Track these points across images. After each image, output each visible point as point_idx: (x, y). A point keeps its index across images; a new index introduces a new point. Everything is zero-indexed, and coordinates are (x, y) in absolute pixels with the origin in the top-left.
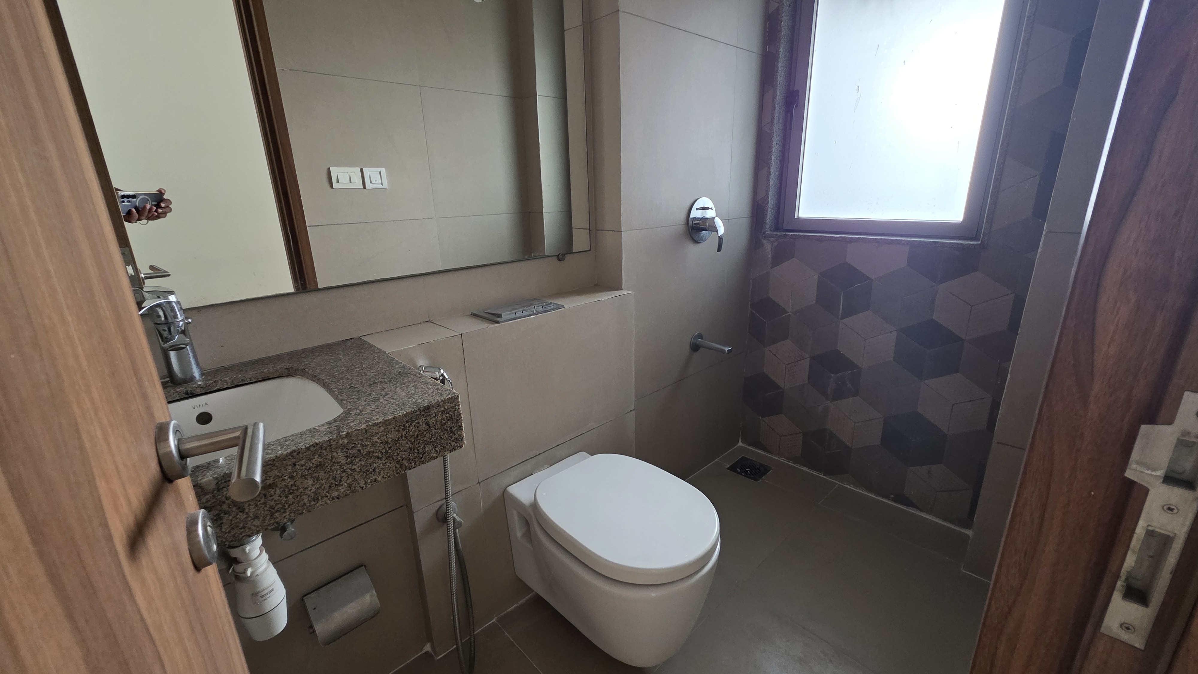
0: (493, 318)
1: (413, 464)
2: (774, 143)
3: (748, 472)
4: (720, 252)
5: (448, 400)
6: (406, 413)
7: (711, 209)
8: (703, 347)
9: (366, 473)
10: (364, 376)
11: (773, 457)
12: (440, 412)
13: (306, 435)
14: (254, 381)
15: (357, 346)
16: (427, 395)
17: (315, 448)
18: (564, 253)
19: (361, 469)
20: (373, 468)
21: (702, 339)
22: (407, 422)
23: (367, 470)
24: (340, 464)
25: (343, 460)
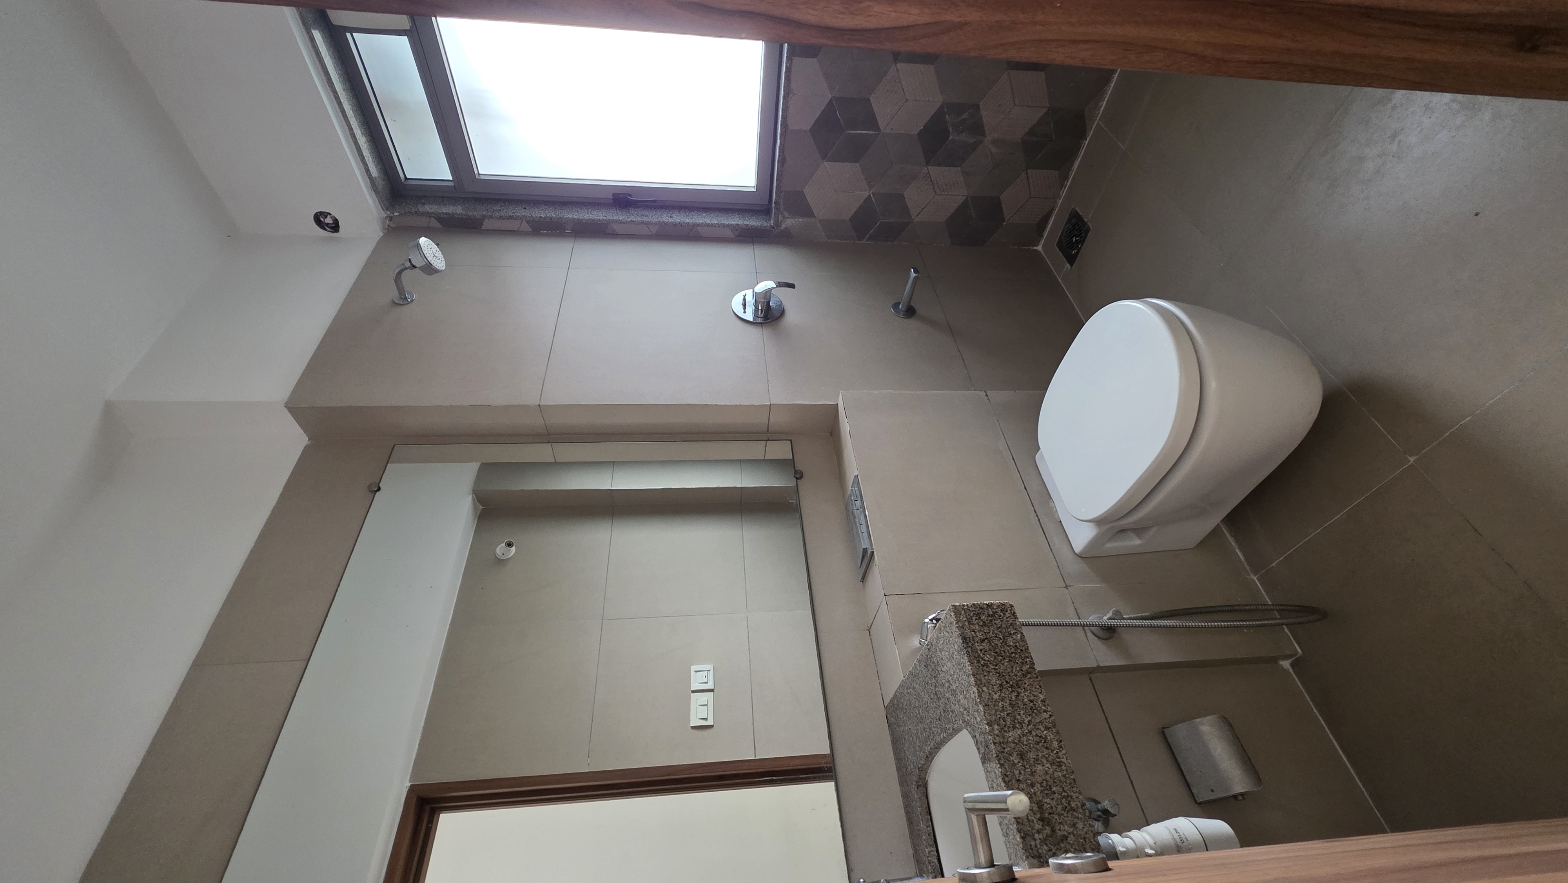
0: (867, 558)
1: (1028, 660)
2: (670, 220)
3: (1078, 240)
4: (795, 285)
5: (957, 617)
6: (969, 662)
7: (744, 296)
8: (910, 302)
9: (1033, 710)
10: (929, 704)
11: (1059, 206)
12: (970, 627)
13: (987, 767)
14: (930, 823)
15: (895, 711)
16: (951, 639)
17: (1002, 758)
18: (794, 471)
19: (1029, 715)
20: (1029, 702)
21: (899, 303)
22: (979, 662)
23: (1031, 709)
24: (1021, 735)
25: (1017, 732)
